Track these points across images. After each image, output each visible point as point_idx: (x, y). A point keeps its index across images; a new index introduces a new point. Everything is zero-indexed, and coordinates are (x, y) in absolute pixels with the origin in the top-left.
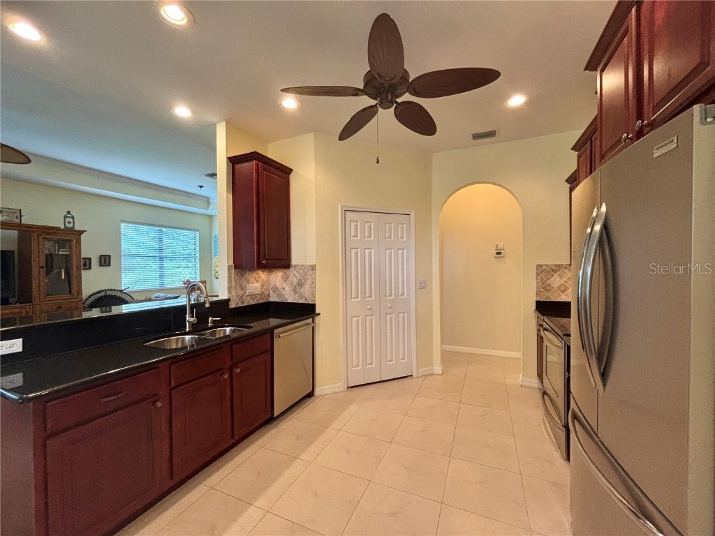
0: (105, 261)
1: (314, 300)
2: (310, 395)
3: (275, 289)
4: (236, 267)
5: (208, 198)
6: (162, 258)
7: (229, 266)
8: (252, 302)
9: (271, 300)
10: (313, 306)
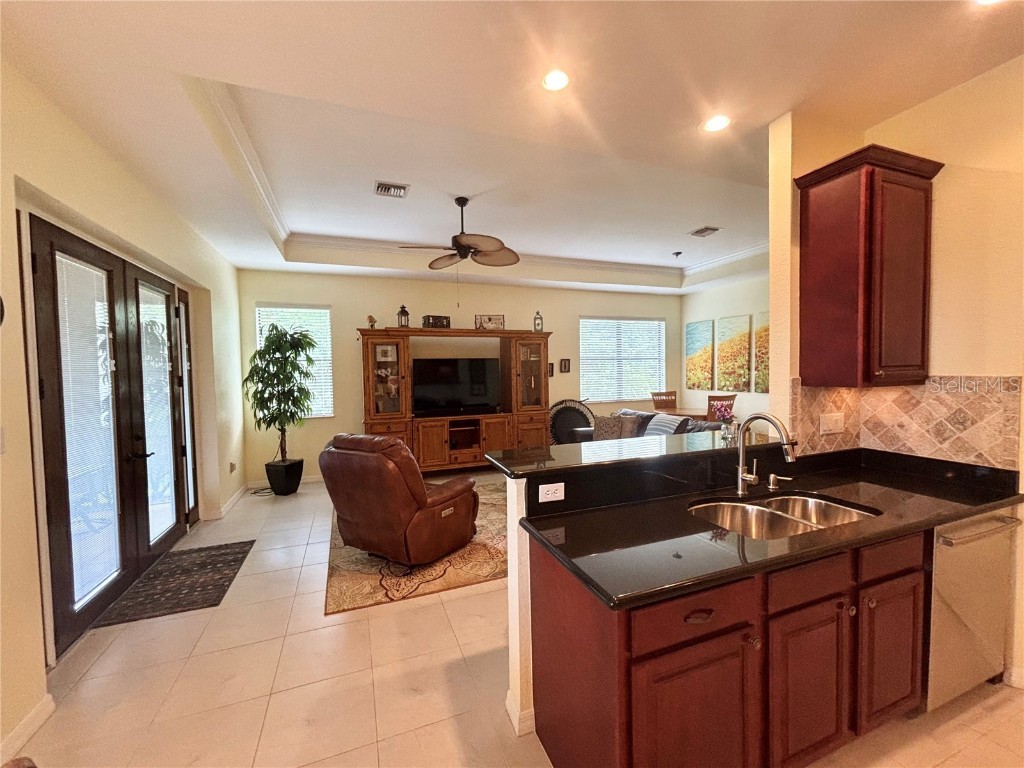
0: (565, 366)
1: (1014, 463)
2: (997, 679)
3: (876, 426)
4: (804, 383)
5: (681, 269)
6: (619, 360)
7: (793, 380)
8: (830, 449)
9: (862, 445)
10: (1012, 477)
